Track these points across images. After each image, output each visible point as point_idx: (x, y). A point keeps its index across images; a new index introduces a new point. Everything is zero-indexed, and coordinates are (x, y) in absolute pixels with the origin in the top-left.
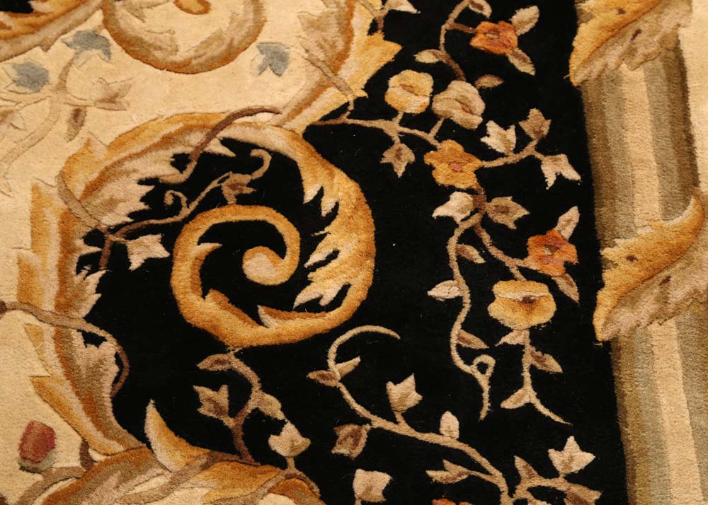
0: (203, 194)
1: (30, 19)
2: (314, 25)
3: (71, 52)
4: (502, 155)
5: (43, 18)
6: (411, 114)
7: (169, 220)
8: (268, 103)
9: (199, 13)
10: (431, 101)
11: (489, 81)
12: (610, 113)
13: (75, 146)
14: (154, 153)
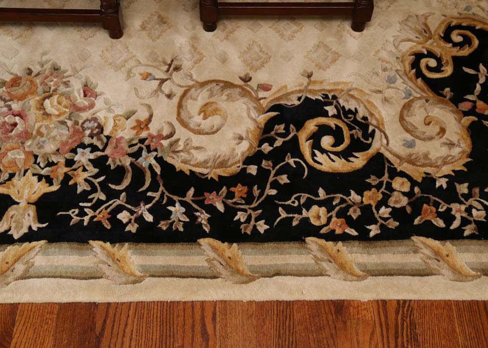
0: (353, 125)
1: (414, 78)
2: (426, 156)
3: (403, 89)
4: (378, 213)
5: (415, 81)
6: (392, 184)
7: (342, 116)
8: (391, 142)
9: (425, 123)
10: (398, 191)
11: (409, 210)
12: (401, 249)
13: (367, 91)
14: (367, 111)
